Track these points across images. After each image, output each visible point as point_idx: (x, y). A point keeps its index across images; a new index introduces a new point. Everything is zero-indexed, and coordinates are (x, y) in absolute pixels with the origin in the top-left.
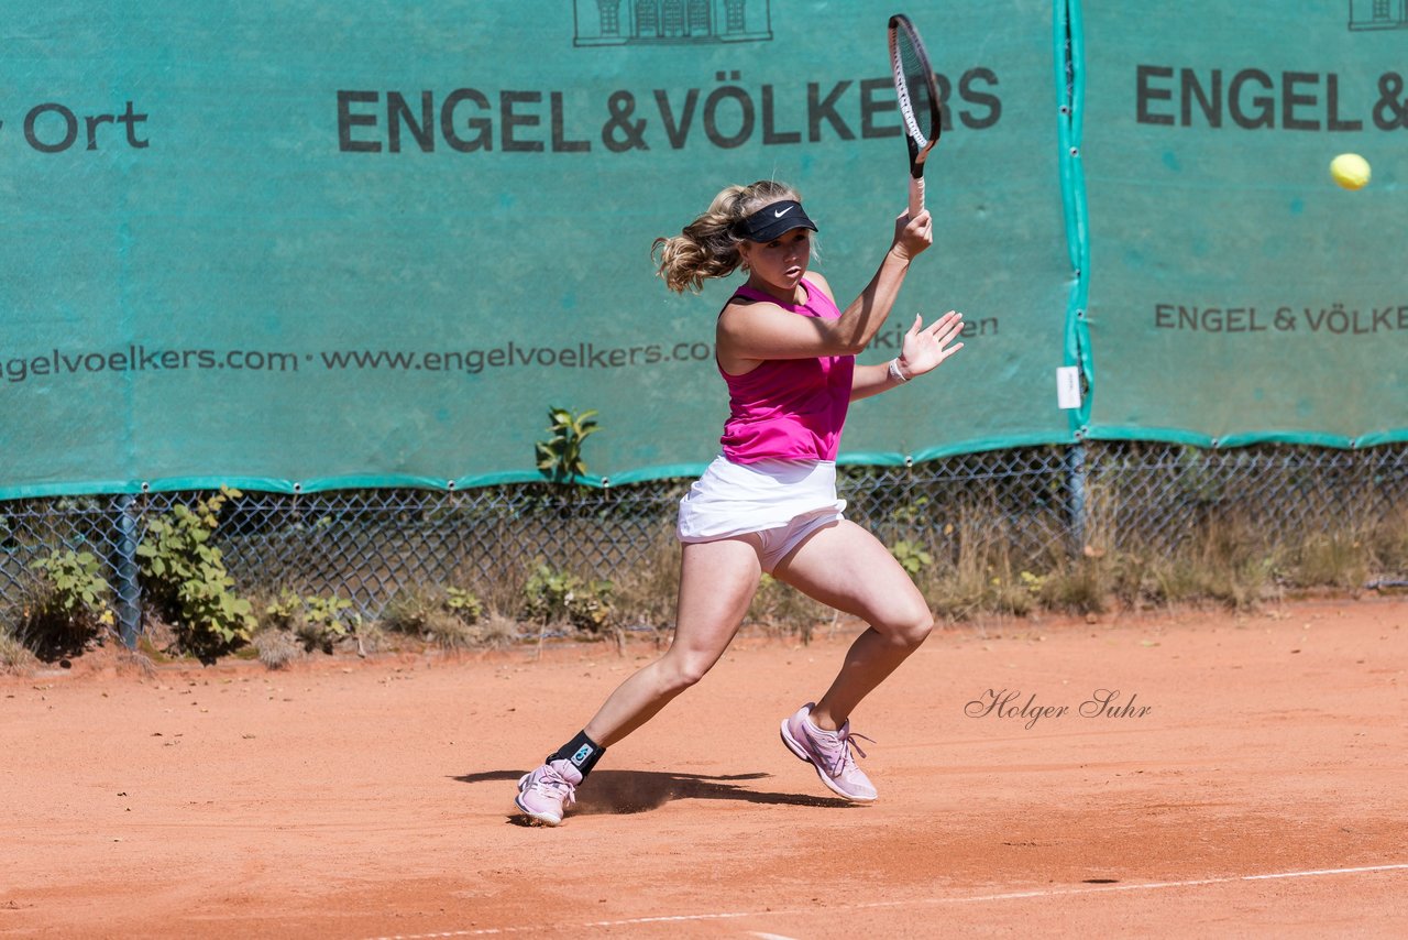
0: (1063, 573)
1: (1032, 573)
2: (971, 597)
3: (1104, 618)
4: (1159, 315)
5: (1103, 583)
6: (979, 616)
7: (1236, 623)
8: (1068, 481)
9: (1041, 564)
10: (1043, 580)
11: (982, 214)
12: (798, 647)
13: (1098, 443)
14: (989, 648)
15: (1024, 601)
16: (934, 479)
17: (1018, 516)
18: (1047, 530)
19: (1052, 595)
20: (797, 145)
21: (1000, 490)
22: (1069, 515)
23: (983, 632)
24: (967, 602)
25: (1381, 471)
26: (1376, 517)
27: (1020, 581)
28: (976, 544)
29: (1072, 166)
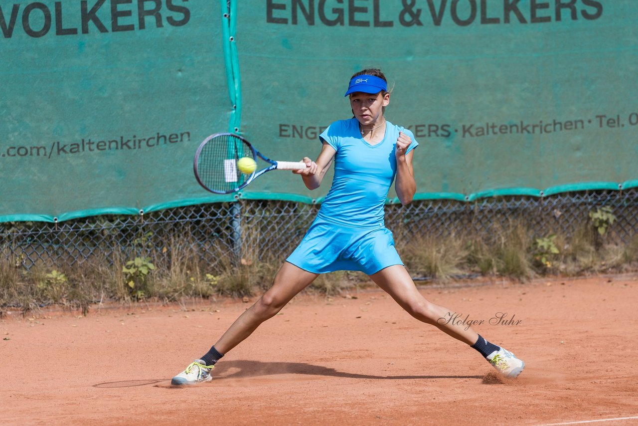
0: (229, 274)
1: (212, 274)
2: (178, 288)
3: (253, 299)
4: (281, 130)
5: (252, 280)
6: (182, 298)
7: (326, 302)
8: (231, 223)
9: (217, 270)
10: (218, 278)
11: (180, 74)
12: (81, 316)
13: (249, 202)
14: (187, 316)
15: (208, 290)
16: (156, 222)
17: (203, 242)
18: (220, 250)
19: (223, 286)
20: (75, 35)
21: (193, 228)
22: (232, 242)
23: (184, 308)
24: (175, 291)
25: (408, 217)
26: (405, 242)
27: (205, 280)
28: (180, 258)
29: (230, 46)
